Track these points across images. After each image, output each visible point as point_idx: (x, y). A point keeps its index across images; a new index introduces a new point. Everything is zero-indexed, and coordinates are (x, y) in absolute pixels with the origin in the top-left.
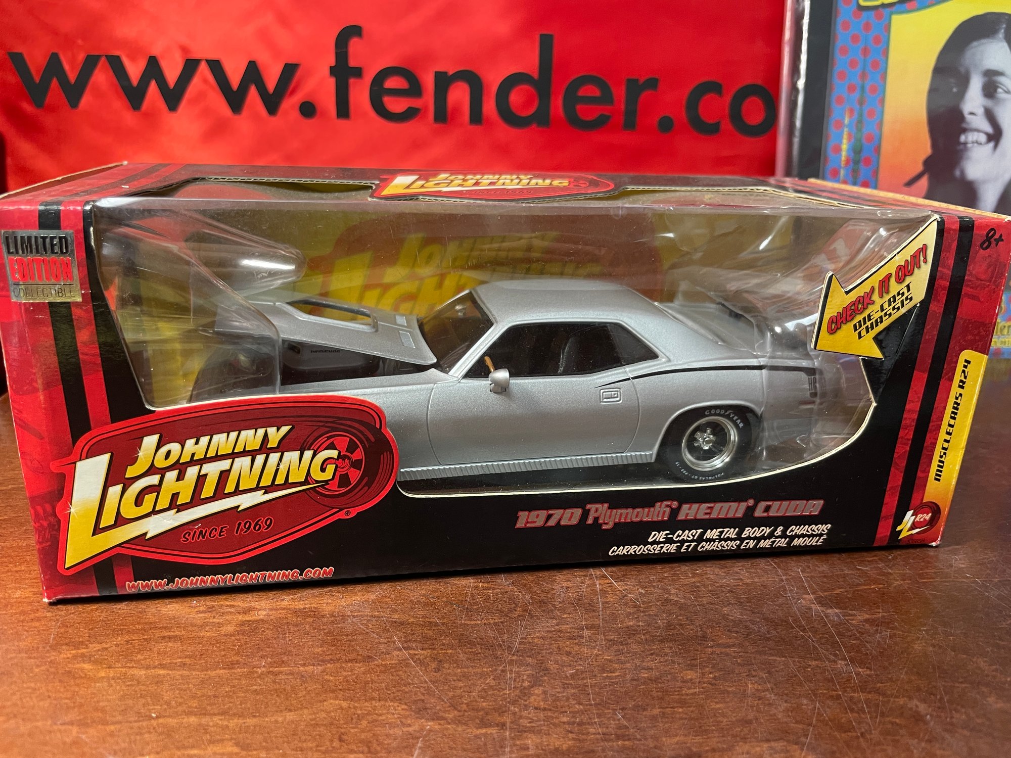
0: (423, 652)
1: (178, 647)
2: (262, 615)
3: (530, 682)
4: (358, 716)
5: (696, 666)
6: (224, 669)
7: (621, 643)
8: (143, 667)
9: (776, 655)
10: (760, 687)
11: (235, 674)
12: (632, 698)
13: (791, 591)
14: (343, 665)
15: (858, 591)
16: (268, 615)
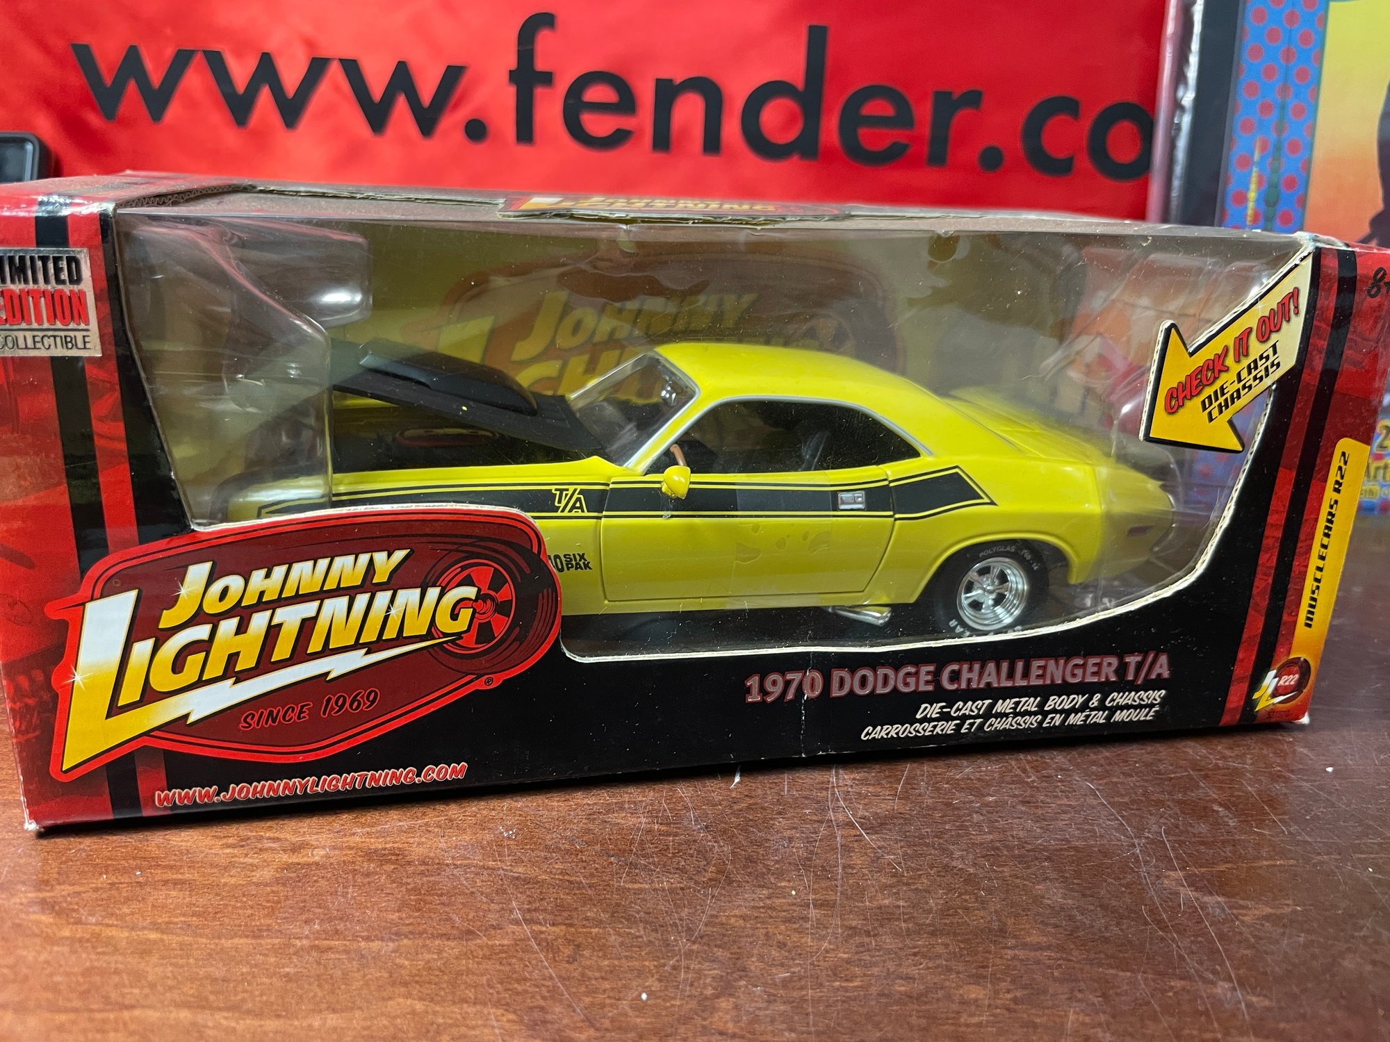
0: (554, 929)
1: (184, 898)
2: (318, 855)
3: (715, 989)
4: (439, 1026)
5: (985, 977)
6: (247, 937)
7: (868, 934)
8: (127, 927)
9: (1117, 968)
10: (1087, 1020)
11: (261, 945)
12: (877, 1026)
13: (1146, 862)
14: (428, 942)
15: (1254, 868)
16: (327, 856)
